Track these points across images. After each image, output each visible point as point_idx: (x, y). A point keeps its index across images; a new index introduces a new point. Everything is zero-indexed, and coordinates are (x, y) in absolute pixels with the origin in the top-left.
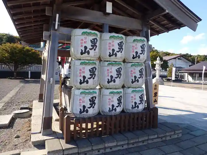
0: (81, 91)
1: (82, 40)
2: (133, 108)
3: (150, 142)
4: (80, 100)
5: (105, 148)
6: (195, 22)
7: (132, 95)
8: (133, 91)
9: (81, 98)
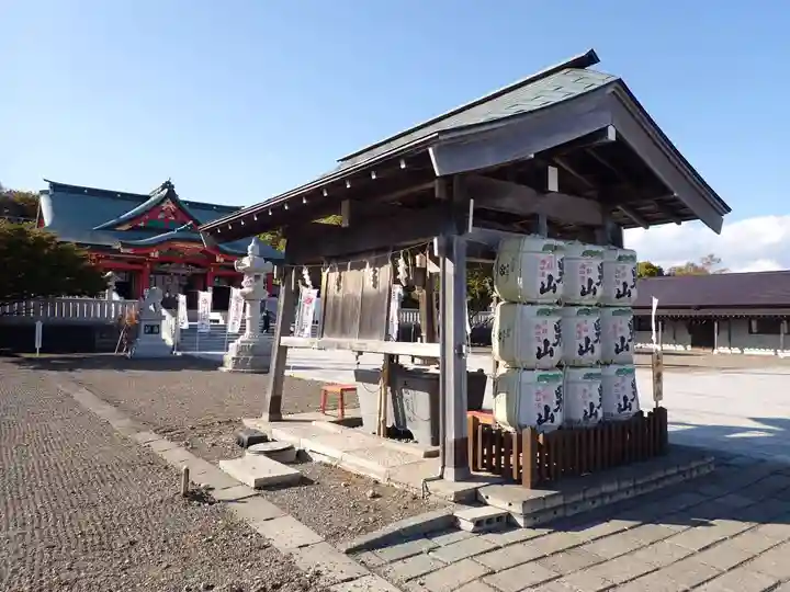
0: (538, 373)
1: (544, 262)
2: (620, 410)
3: (667, 482)
4: (538, 393)
5: (602, 496)
6: (714, 213)
7: (619, 380)
8: (619, 372)
9: (540, 388)
